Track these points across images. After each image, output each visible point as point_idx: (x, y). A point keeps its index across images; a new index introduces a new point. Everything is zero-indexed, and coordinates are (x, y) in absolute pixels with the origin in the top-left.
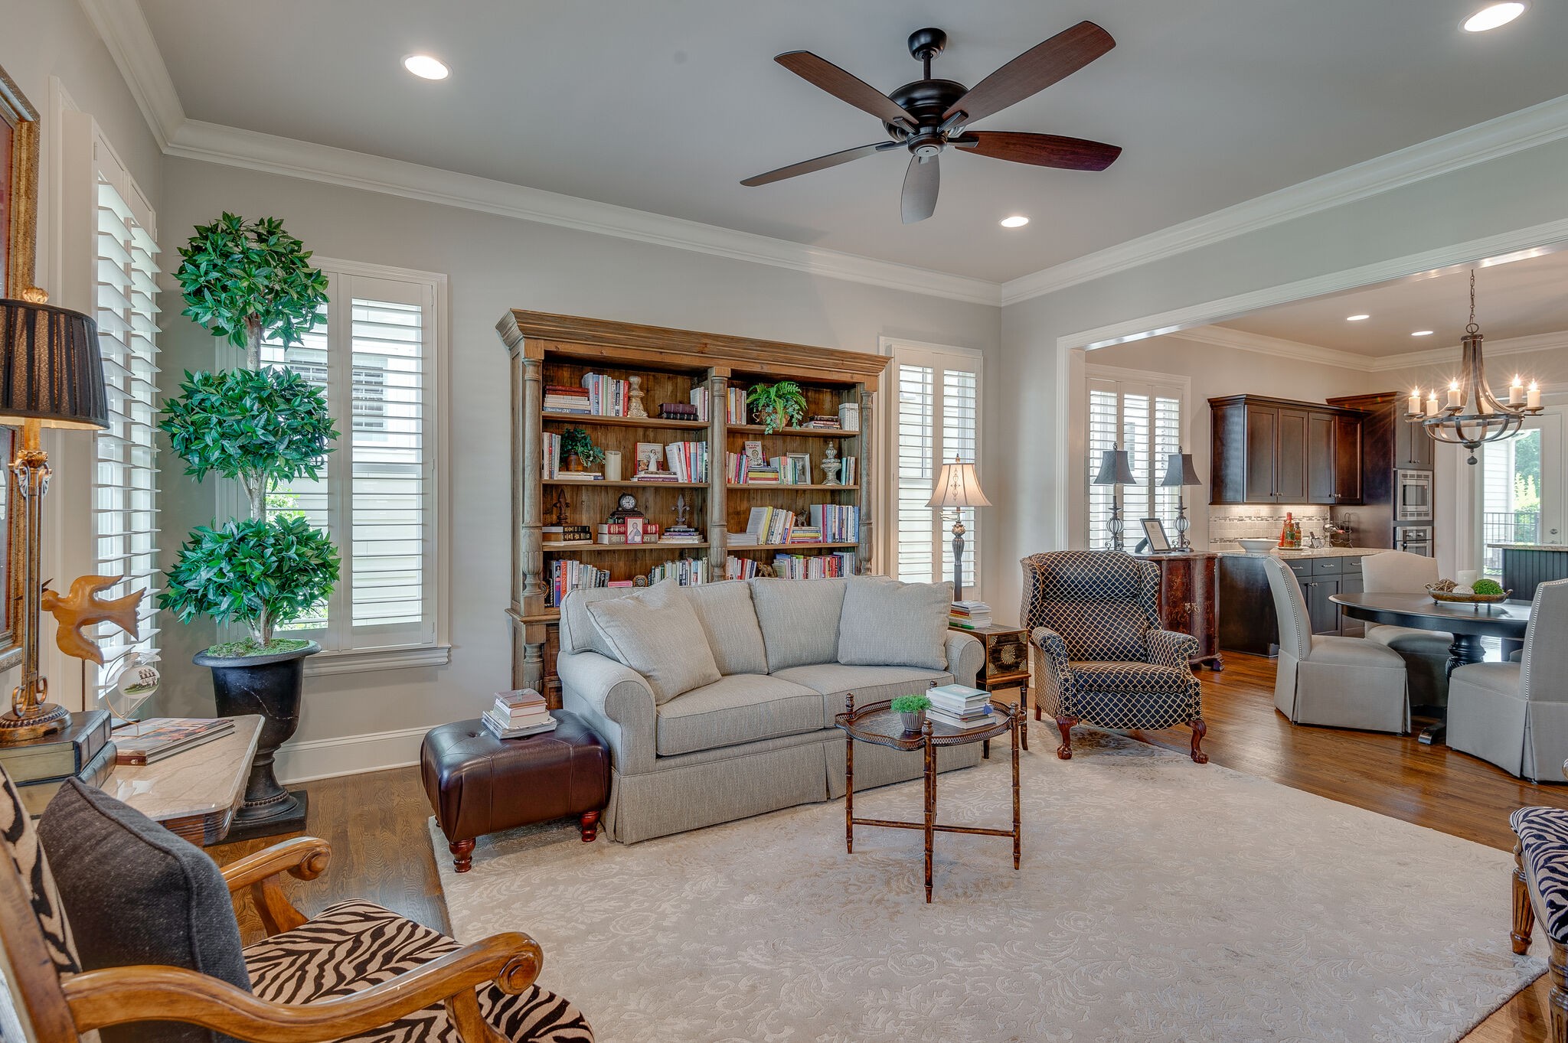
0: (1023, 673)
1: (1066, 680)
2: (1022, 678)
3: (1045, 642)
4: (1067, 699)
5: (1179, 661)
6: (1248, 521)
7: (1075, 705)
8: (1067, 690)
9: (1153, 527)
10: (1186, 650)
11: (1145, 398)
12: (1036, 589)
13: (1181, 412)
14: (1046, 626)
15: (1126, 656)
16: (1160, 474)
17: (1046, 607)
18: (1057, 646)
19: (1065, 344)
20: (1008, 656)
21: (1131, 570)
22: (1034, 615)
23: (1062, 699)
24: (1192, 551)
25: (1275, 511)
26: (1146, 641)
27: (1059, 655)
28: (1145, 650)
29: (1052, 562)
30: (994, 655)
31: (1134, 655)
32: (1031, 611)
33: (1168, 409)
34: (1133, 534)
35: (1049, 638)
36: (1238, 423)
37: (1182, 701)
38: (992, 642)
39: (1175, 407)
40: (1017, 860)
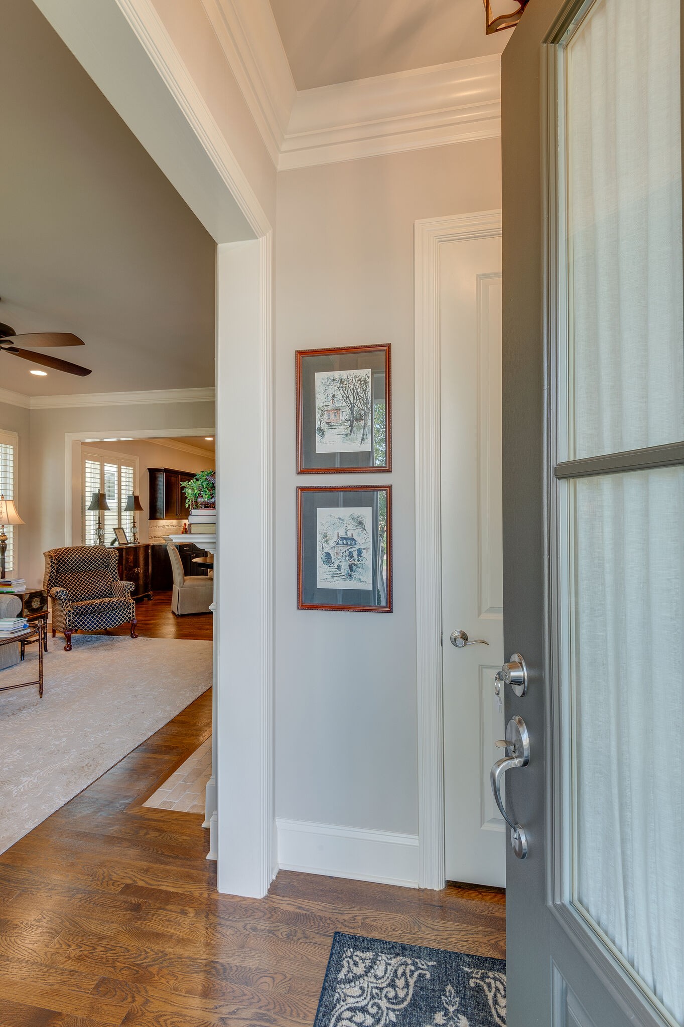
0: (45, 612)
1: (69, 611)
2: (44, 615)
3: (58, 594)
4: (70, 621)
5: (126, 594)
6: (167, 527)
7: (74, 623)
8: (70, 616)
9: (119, 532)
10: (129, 589)
11: (116, 466)
12: (52, 568)
13: (134, 474)
14: (58, 587)
15: (102, 596)
16: (124, 505)
17: (59, 577)
18: (65, 595)
19: (69, 438)
20: (36, 604)
21: (105, 554)
22: (52, 582)
23: (67, 621)
24: (139, 543)
25: (179, 523)
26: (111, 588)
27: (65, 599)
28: (111, 592)
29: (62, 553)
30: (27, 604)
31: (106, 595)
32: (50, 580)
33: (127, 472)
34: (109, 536)
35: (60, 592)
36: (162, 480)
37: (127, 612)
38: (27, 598)
39: (131, 472)
40: (41, 694)
